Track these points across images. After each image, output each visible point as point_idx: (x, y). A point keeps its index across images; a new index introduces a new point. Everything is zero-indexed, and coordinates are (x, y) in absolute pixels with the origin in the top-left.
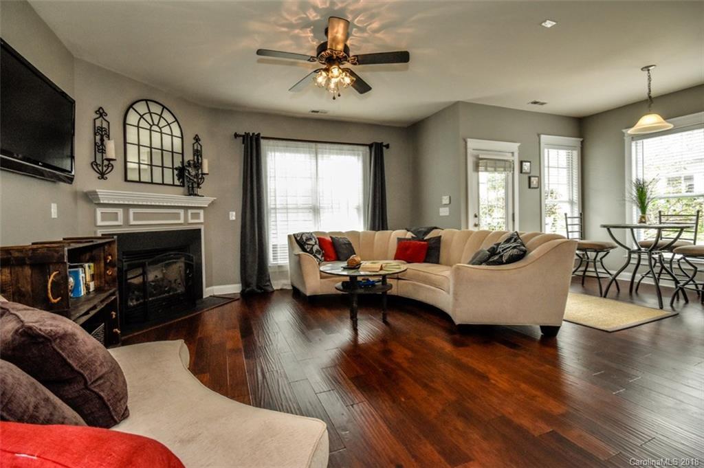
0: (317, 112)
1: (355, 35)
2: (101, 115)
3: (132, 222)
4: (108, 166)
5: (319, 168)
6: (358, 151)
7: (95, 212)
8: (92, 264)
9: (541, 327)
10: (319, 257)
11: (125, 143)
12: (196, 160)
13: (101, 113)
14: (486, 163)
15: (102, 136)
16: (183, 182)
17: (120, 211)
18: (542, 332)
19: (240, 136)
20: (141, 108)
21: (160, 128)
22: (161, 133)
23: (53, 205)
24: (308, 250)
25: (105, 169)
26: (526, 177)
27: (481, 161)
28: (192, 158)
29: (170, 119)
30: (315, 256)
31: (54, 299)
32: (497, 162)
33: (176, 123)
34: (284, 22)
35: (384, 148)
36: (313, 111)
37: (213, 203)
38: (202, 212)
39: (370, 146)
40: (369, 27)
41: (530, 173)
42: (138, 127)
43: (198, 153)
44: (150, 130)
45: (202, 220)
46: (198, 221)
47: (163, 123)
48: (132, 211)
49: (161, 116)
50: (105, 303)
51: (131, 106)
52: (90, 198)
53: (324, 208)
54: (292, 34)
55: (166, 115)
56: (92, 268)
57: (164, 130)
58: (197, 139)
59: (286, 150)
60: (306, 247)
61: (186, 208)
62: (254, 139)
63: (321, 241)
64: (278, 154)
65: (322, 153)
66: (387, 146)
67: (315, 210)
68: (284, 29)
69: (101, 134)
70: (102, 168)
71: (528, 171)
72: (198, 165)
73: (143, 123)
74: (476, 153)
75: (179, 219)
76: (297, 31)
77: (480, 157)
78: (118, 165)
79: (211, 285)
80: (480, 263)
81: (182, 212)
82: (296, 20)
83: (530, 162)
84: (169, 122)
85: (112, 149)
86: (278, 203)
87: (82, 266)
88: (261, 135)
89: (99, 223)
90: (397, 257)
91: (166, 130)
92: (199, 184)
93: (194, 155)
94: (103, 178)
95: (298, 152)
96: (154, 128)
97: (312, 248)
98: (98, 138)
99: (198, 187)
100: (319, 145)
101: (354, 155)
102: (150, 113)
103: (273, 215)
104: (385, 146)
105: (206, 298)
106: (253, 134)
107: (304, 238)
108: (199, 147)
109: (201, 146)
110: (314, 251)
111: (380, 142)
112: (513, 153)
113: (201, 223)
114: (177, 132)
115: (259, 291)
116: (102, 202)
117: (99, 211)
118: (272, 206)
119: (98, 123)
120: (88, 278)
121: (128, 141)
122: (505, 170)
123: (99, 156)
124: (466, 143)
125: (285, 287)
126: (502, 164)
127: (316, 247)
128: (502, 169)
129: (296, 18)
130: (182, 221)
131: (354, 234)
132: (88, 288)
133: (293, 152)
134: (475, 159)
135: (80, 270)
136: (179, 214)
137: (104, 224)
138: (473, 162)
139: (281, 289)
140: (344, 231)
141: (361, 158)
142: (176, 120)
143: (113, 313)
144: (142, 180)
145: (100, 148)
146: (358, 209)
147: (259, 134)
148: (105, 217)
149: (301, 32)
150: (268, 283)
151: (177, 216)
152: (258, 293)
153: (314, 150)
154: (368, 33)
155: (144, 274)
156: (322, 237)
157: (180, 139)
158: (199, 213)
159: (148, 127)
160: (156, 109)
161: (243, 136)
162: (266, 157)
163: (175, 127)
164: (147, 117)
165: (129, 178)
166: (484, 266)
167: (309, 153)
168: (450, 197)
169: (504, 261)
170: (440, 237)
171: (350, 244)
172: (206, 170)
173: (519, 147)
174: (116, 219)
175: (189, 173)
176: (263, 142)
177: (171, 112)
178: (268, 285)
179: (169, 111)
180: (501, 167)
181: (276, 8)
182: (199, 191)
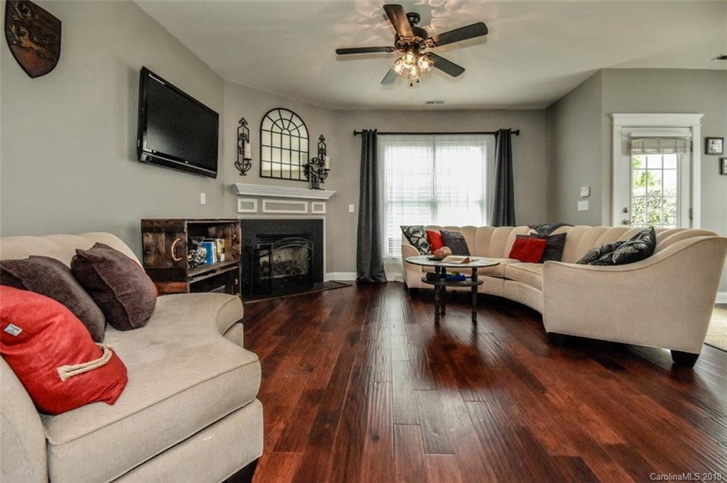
0: (433, 102)
1: (435, 16)
2: (243, 124)
3: (264, 211)
4: (247, 165)
5: (436, 161)
6: (481, 140)
7: (237, 201)
8: (223, 240)
9: (672, 351)
10: (425, 250)
11: (261, 145)
12: (320, 158)
13: (243, 123)
14: (643, 142)
15: (243, 141)
16: (308, 178)
17: (255, 201)
18: (674, 360)
19: (359, 133)
20: (275, 116)
21: (290, 132)
22: (290, 135)
23: (202, 194)
24: (414, 242)
25: (245, 167)
26: (716, 159)
27: (634, 141)
28: (317, 156)
29: (298, 123)
30: (419, 249)
31: (176, 258)
32: (662, 140)
33: (303, 126)
34: (364, 19)
35: (513, 136)
36: (429, 103)
37: (334, 197)
38: (324, 204)
39: (496, 134)
40: (446, 5)
41: (722, 154)
42: (272, 132)
43: (322, 152)
44: (281, 134)
45: (324, 212)
46: (320, 212)
47: (292, 127)
48: (264, 201)
49: (290, 121)
50: (226, 270)
51: (266, 115)
52: (233, 189)
53: (441, 202)
54: (375, 29)
55: (295, 120)
56: (223, 244)
57: (292, 133)
58: (322, 139)
59: (404, 144)
60: (412, 239)
61: (311, 200)
62: (371, 135)
63: (430, 235)
64: (394, 149)
65: (441, 145)
66: (517, 133)
67: (433, 204)
68: (366, 26)
69: (243, 138)
70: (243, 166)
71: (720, 151)
72: (321, 163)
73: (276, 129)
74: (626, 131)
75: (304, 209)
76: (378, 25)
77: (633, 135)
78: (255, 163)
79: (331, 271)
80: (586, 263)
81: (306, 203)
82: (373, 15)
83: (722, 139)
84: (297, 126)
85: (249, 151)
86: (394, 195)
87: (214, 241)
88: (378, 131)
89: (240, 210)
90: (512, 256)
91: (295, 133)
92: (322, 179)
93: (319, 154)
94: (243, 174)
95: (415, 145)
96: (285, 132)
97: (418, 241)
98: (241, 142)
99: (322, 182)
100: (437, 137)
101: (477, 145)
102: (282, 119)
103: (389, 208)
104: (514, 133)
105: (326, 282)
106: (371, 130)
107: (411, 231)
108: (324, 146)
109: (325, 145)
110: (420, 244)
111: (507, 128)
112: (691, 128)
113: (324, 214)
114: (304, 134)
115: (373, 281)
116: (241, 193)
117: (240, 200)
118: (389, 200)
119: (241, 132)
120: (219, 251)
121: (263, 144)
122: (676, 151)
123: (241, 156)
124: (612, 119)
125: (398, 280)
126: (672, 142)
127: (423, 240)
128: (671, 150)
129: (372, 13)
130: (306, 212)
131: (471, 229)
132: (219, 258)
133: (410, 145)
134: (625, 139)
135: (213, 243)
136: (303, 205)
137: (243, 210)
138: (622, 142)
139: (395, 282)
140: (460, 226)
141: (485, 148)
142: (304, 124)
143: (237, 280)
144: (273, 176)
145: (241, 150)
146: (481, 203)
147: (376, 130)
148: (244, 205)
149: (381, 24)
150: (381, 274)
151: (302, 207)
152: (372, 283)
153: (432, 142)
154: (448, 11)
155: (270, 254)
156: (431, 230)
157: (307, 140)
158: (322, 205)
159: (280, 131)
160: (286, 115)
161: (361, 133)
162: (383, 151)
163: (302, 130)
164: (279, 123)
165: (263, 175)
166: (589, 266)
167: (427, 146)
168: (590, 189)
169: (615, 262)
170: (566, 234)
171: (462, 239)
172: (327, 166)
173: (702, 120)
174: (253, 208)
175: (312, 169)
176: (379, 138)
177: (299, 118)
178: (381, 276)
179: (297, 116)
180: (669, 148)
181: (350, 8)
182: (321, 185)
